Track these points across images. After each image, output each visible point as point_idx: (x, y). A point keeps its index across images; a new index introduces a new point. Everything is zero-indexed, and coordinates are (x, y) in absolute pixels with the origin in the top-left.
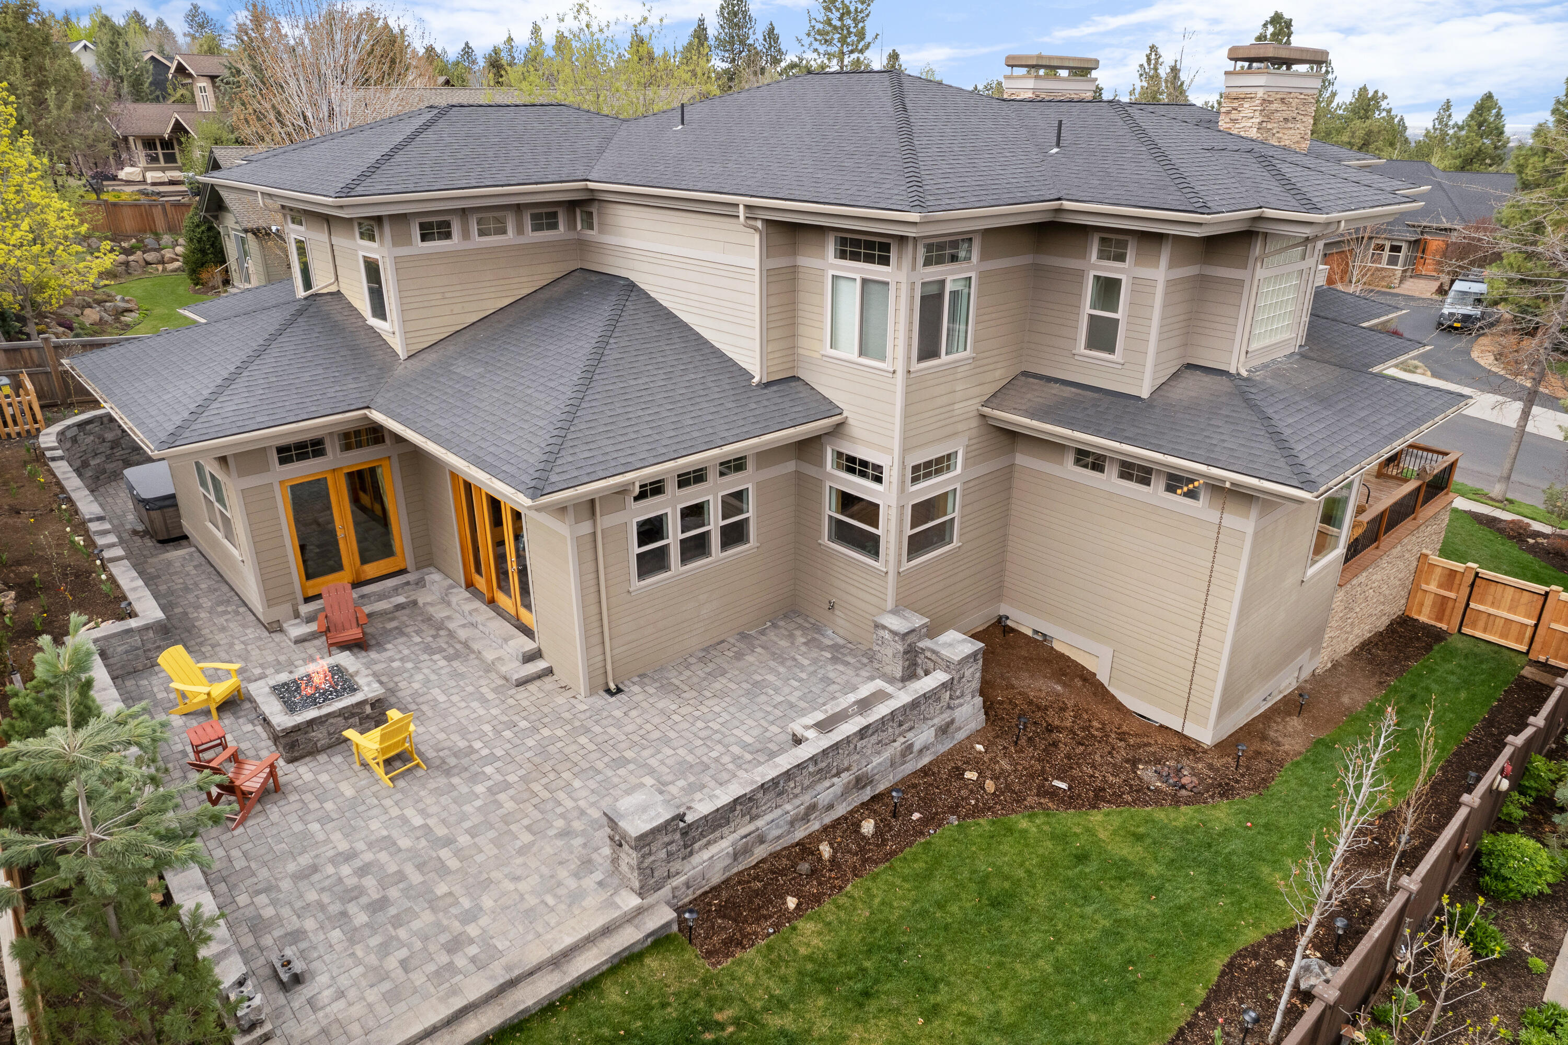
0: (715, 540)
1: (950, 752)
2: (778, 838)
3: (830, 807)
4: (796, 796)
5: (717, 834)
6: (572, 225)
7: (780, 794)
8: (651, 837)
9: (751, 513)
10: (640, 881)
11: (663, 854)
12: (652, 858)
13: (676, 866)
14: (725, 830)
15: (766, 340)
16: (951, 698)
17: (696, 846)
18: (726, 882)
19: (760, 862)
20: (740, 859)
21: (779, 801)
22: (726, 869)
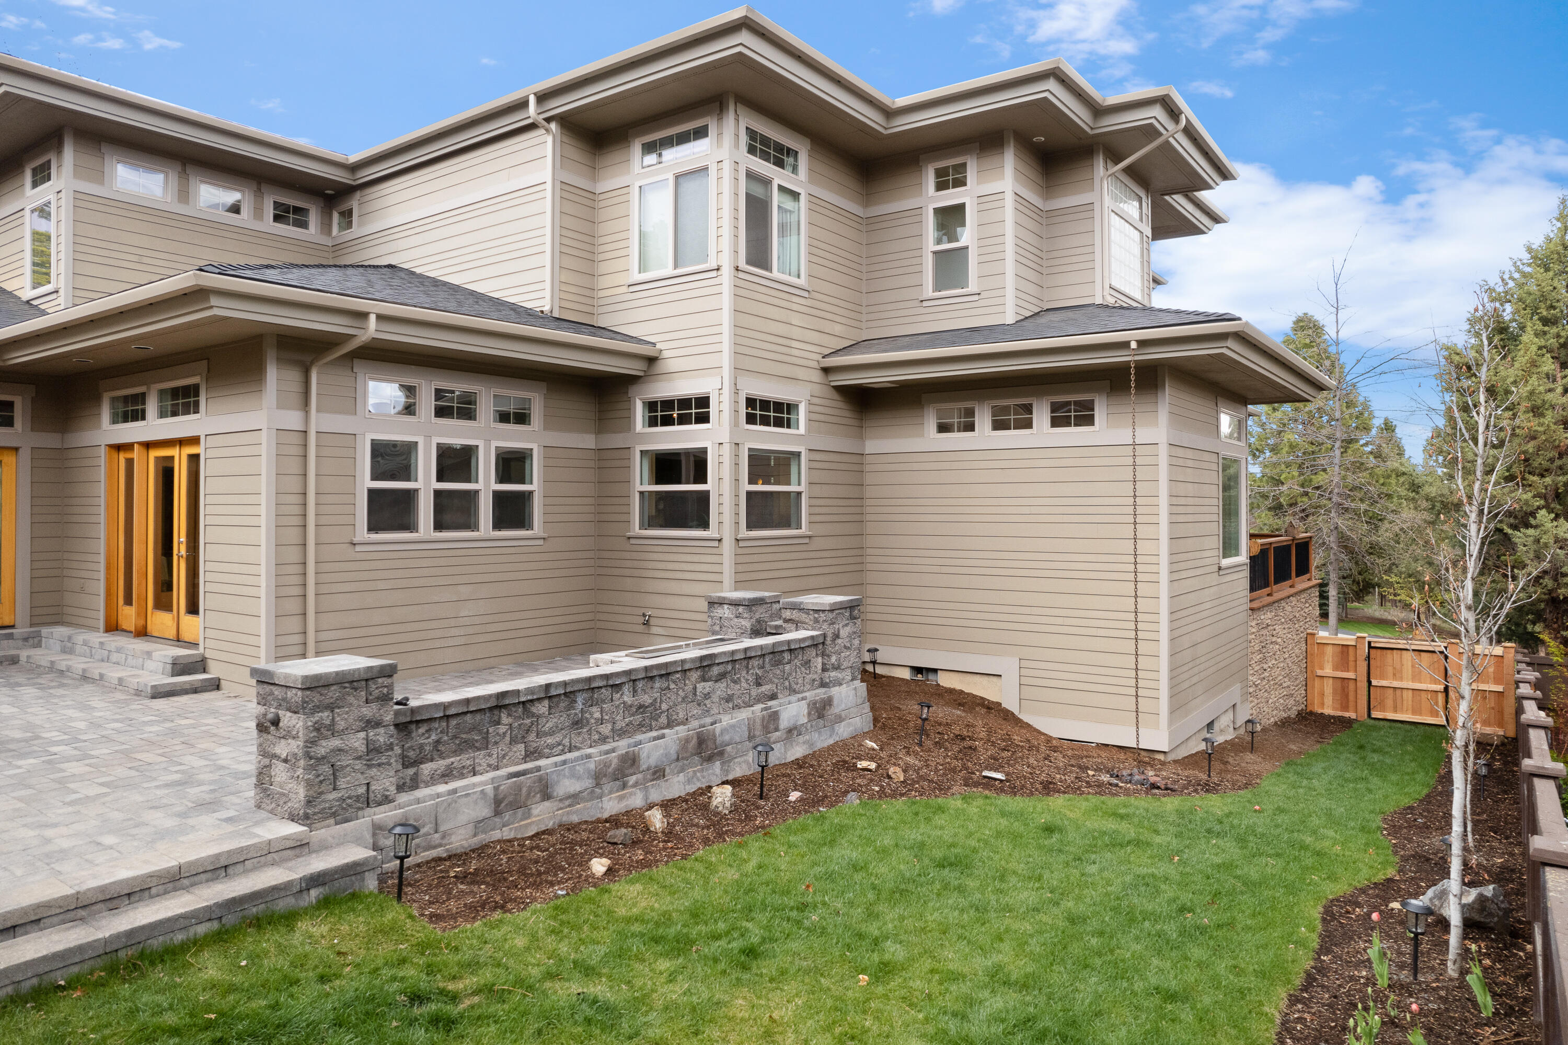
0: (485, 510)
1: (831, 749)
2: (575, 798)
3: (659, 773)
4: (604, 740)
5: (464, 759)
6: (326, 227)
7: (577, 724)
8: (334, 693)
9: (535, 485)
10: (309, 784)
11: (357, 741)
12: (336, 743)
13: (385, 782)
14: (481, 759)
15: (559, 267)
16: (824, 670)
17: (427, 768)
18: (480, 850)
19: (544, 832)
20: (507, 816)
21: (576, 740)
22: (479, 825)
